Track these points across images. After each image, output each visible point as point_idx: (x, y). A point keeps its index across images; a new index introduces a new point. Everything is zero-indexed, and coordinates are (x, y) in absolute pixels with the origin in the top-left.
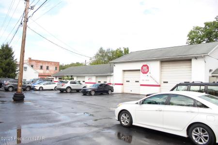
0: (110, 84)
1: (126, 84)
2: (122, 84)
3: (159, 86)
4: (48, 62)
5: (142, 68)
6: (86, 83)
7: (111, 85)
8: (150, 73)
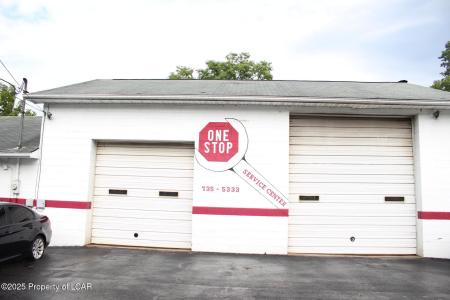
1: (104, 203)
2: (85, 205)
5: (203, 134)
8: (244, 158)
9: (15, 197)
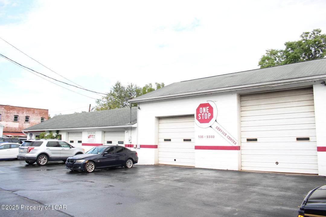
0: (131, 146)
1: (163, 145)
2: (156, 147)
3: (238, 148)
4: (28, 109)
5: (198, 110)
6: (84, 144)
7: (132, 149)
8: (216, 121)
9: (130, 144)
